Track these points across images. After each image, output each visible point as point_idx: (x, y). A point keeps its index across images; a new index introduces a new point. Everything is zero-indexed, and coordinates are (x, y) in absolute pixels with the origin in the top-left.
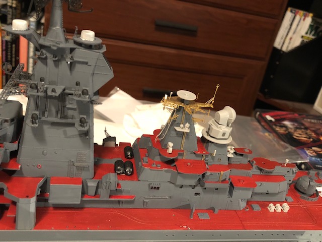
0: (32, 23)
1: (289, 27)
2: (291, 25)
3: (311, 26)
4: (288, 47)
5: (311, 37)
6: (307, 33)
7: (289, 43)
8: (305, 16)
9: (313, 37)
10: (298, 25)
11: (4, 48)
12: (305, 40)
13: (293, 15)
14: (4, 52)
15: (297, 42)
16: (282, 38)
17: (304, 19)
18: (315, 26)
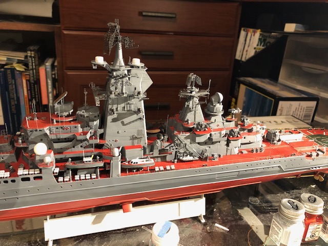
0: (47, 67)
1: (244, 42)
2: (246, 40)
3: (260, 39)
4: (246, 57)
5: (262, 47)
6: (258, 45)
7: (247, 54)
8: (255, 32)
9: (263, 48)
10: (250, 40)
11: (29, 88)
12: (258, 51)
13: (246, 33)
14: (29, 92)
15: (251, 53)
16: (240, 52)
17: (254, 35)
18: (263, 39)
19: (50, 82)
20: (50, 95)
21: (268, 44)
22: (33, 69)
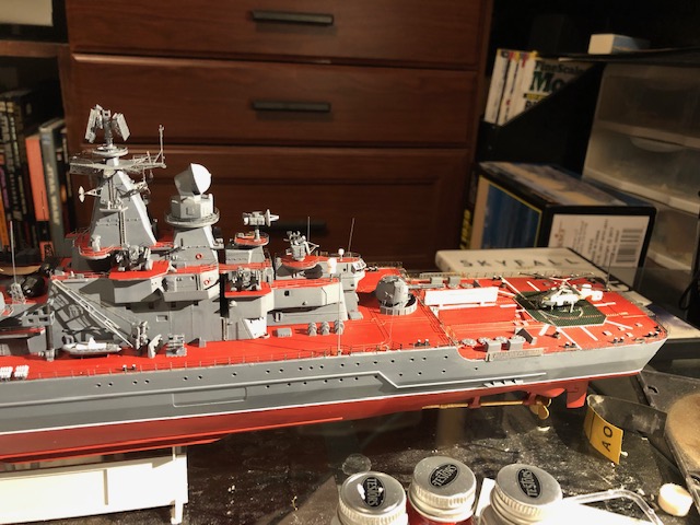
0: (44, 137)
1: (503, 82)
2: (506, 77)
3: (536, 74)
5: (542, 94)
6: (532, 88)
7: (508, 110)
8: (525, 59)
9: (546, 94)
10: (515, 76)
11: (4, 184)
12: (532, 101)
14: (5, 191)
15: (518, 107)
16: (495, 104)
17: (523, 65)
18: (544, 73)
19: (51, 171)
20: (54, 200)
21: (558, 86)
22: (11, 141)
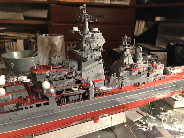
3: (145, 25)
4: (139, 34)
5: (146, 29)
6: (144, 28)
13: (138, 22)
17: (142, 23)
21: (150, 28)
